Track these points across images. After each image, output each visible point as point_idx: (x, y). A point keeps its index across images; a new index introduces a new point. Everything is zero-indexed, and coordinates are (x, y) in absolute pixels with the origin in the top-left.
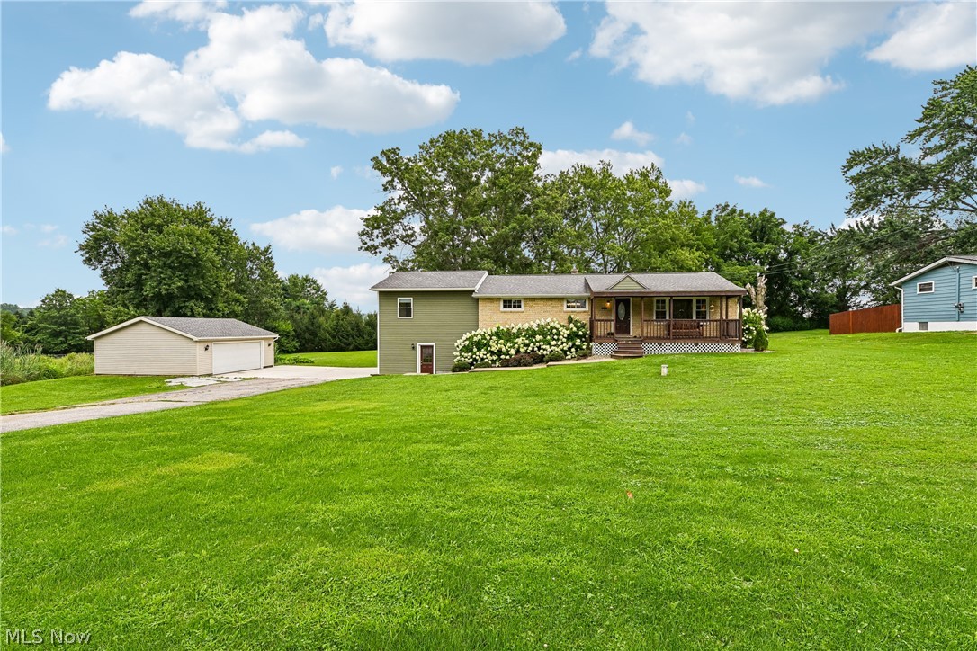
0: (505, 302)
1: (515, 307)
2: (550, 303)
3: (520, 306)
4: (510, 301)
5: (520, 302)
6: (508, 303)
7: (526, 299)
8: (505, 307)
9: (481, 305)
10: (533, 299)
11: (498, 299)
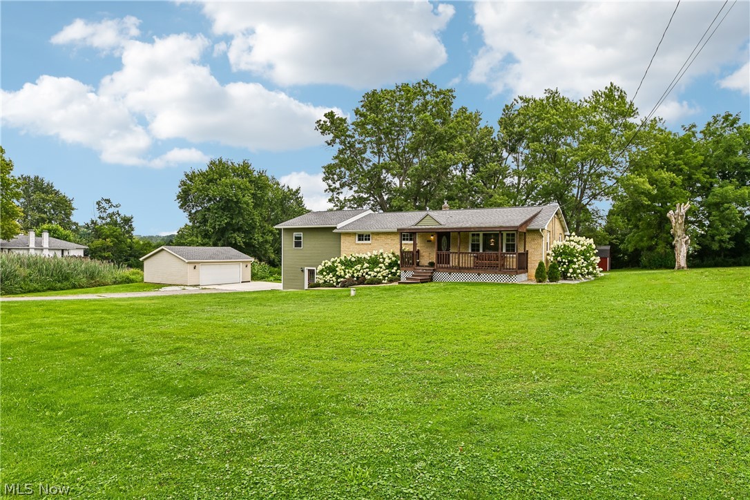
0: (359, 236)
1: (366, 240)
2: (389, 236)
3: (369, 240)
4: (363, 235)
5: (369, 236)
6: (361, 237)
7: (373, 233)
8: (359, 240)
9: (343, 238)
10: (378, 234)
11: (354, 234)
